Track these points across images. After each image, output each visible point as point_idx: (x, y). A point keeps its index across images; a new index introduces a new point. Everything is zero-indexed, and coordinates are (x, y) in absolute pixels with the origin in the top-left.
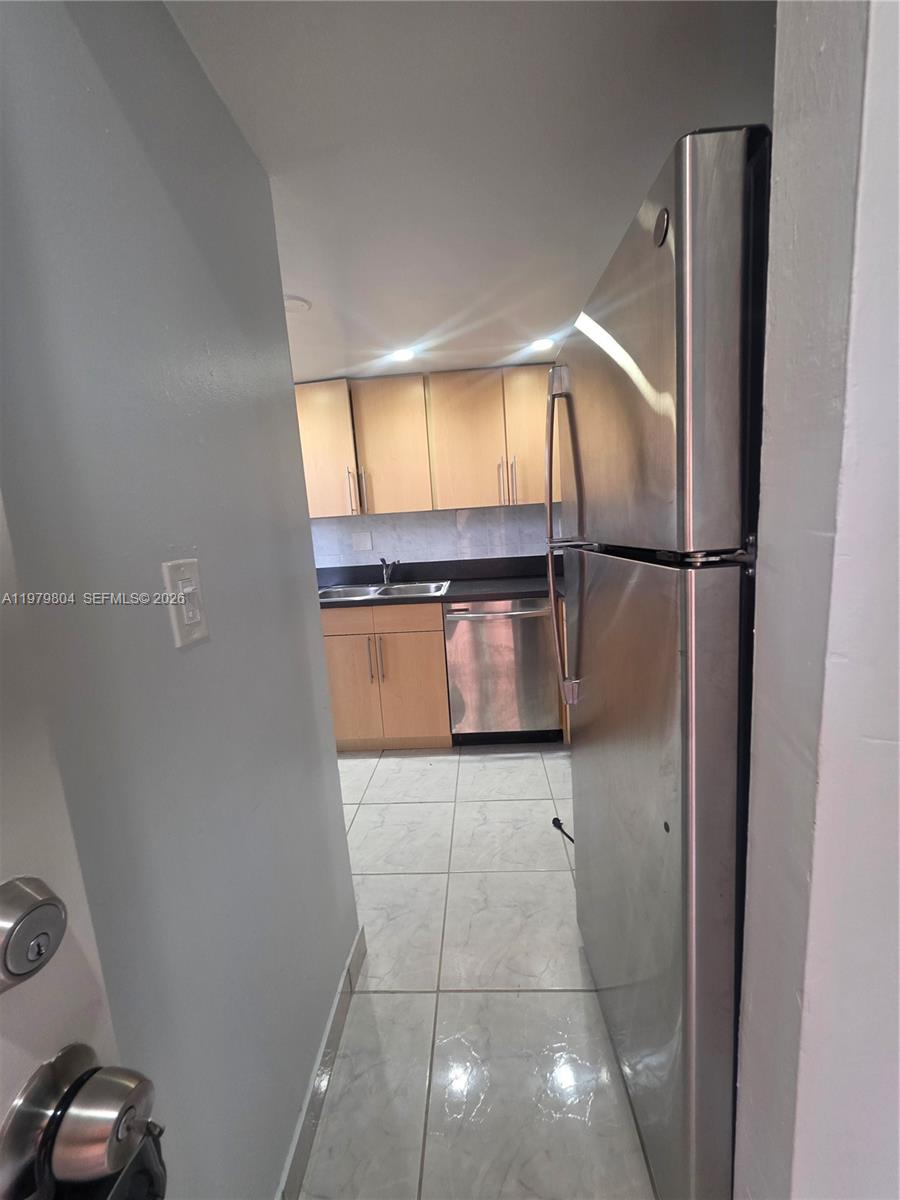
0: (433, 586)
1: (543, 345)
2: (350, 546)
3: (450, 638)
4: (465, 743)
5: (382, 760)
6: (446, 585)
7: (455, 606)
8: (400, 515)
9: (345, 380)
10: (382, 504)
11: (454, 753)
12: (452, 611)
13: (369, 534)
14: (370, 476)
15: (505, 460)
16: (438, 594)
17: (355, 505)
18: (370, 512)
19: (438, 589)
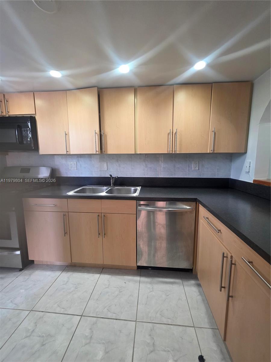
0: (133, 189)
2: (97, 168)
3: (139, 218)
6: (139, 188)
7: (142, 203)
8: (120, 155)
9: (97, 88)
10: (111, 149)
12: (140, 205)
14: (106, 136)
15: (172, 131)
16: (135, 195)
17: (98, 149)
18: (105, 153)
19: (135, 191)
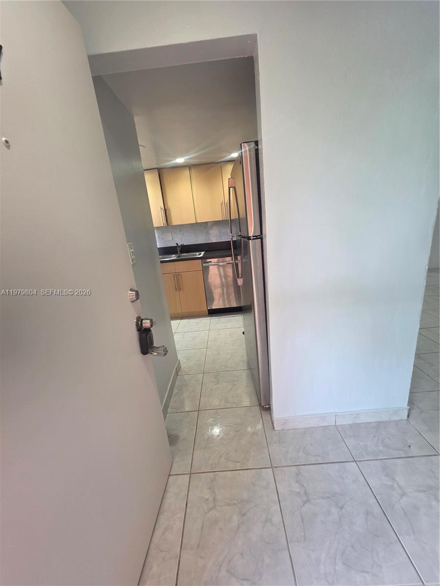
0: (198, 253)
1: (235, 155)
2: (163, 239)
4: (213, 313)
5: (182, 320)
6: (203, 253)
8: (182, 226)
9: (157, 170)
10: (175, 221)
11: (209, 317)
12: (206, 262)
13: (170, 234)
15: (224, 201)
16: (200, 256)
17: (165, 222)
18: (171, 225)
19: (200, 254)
